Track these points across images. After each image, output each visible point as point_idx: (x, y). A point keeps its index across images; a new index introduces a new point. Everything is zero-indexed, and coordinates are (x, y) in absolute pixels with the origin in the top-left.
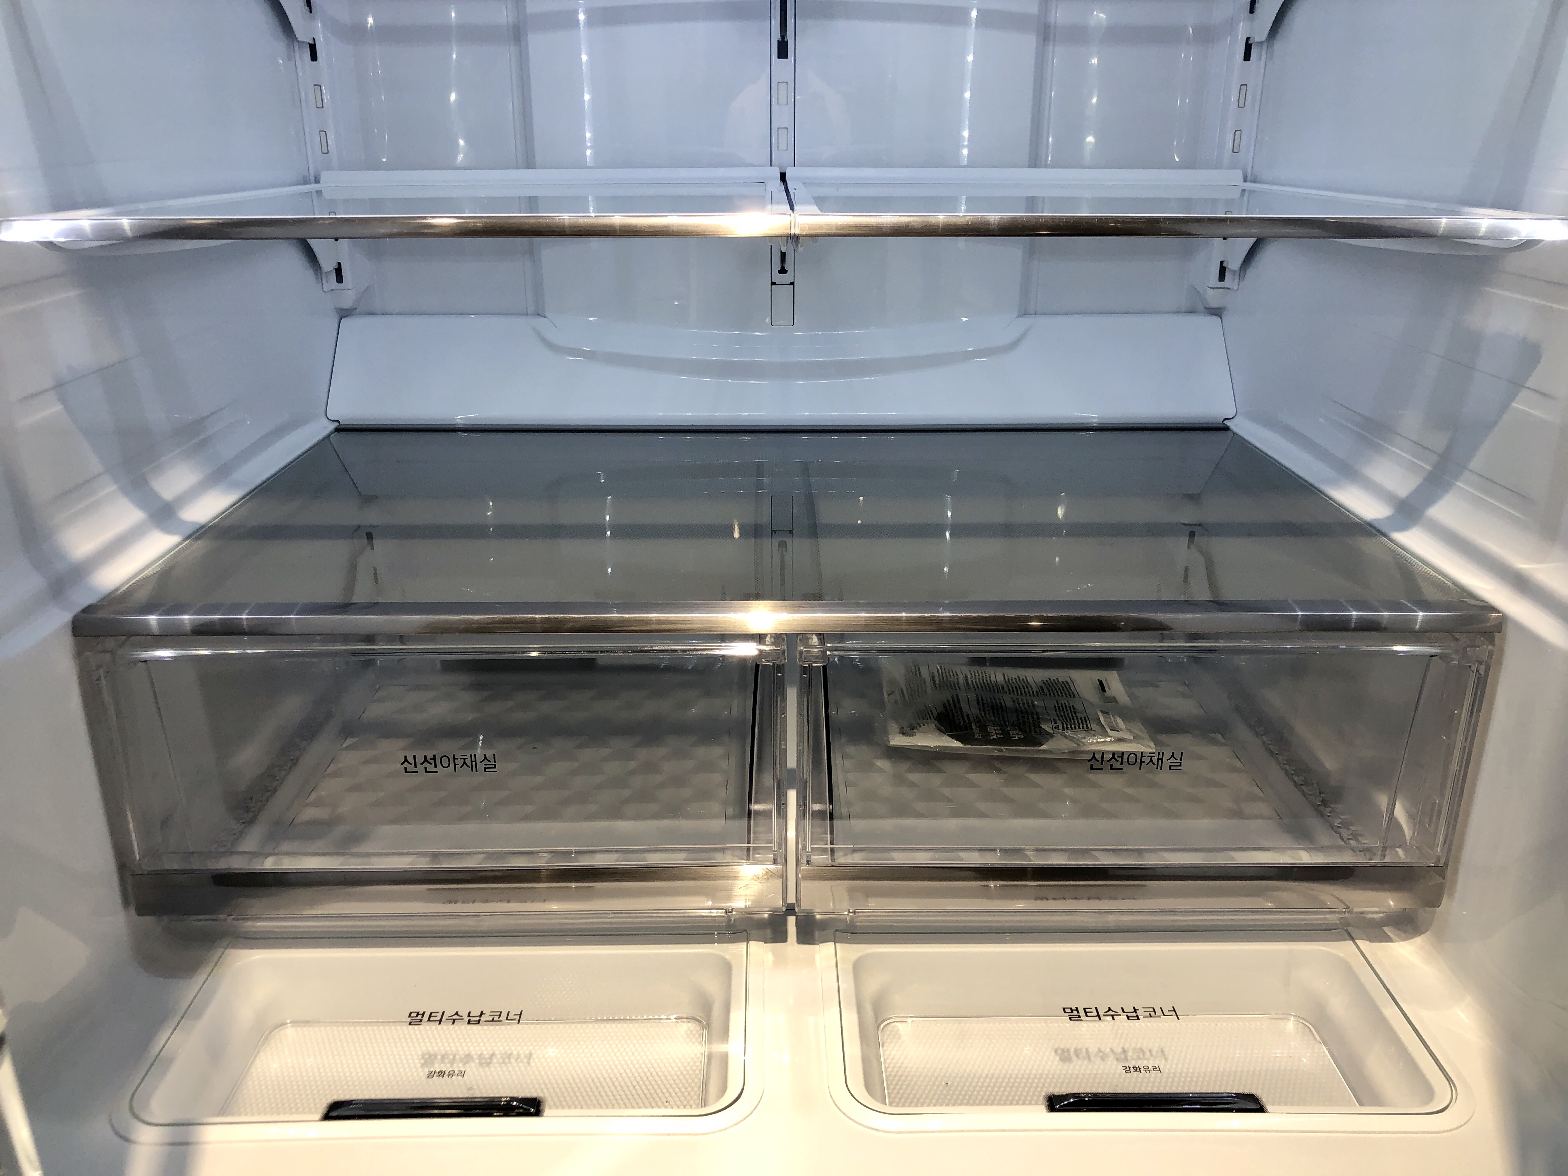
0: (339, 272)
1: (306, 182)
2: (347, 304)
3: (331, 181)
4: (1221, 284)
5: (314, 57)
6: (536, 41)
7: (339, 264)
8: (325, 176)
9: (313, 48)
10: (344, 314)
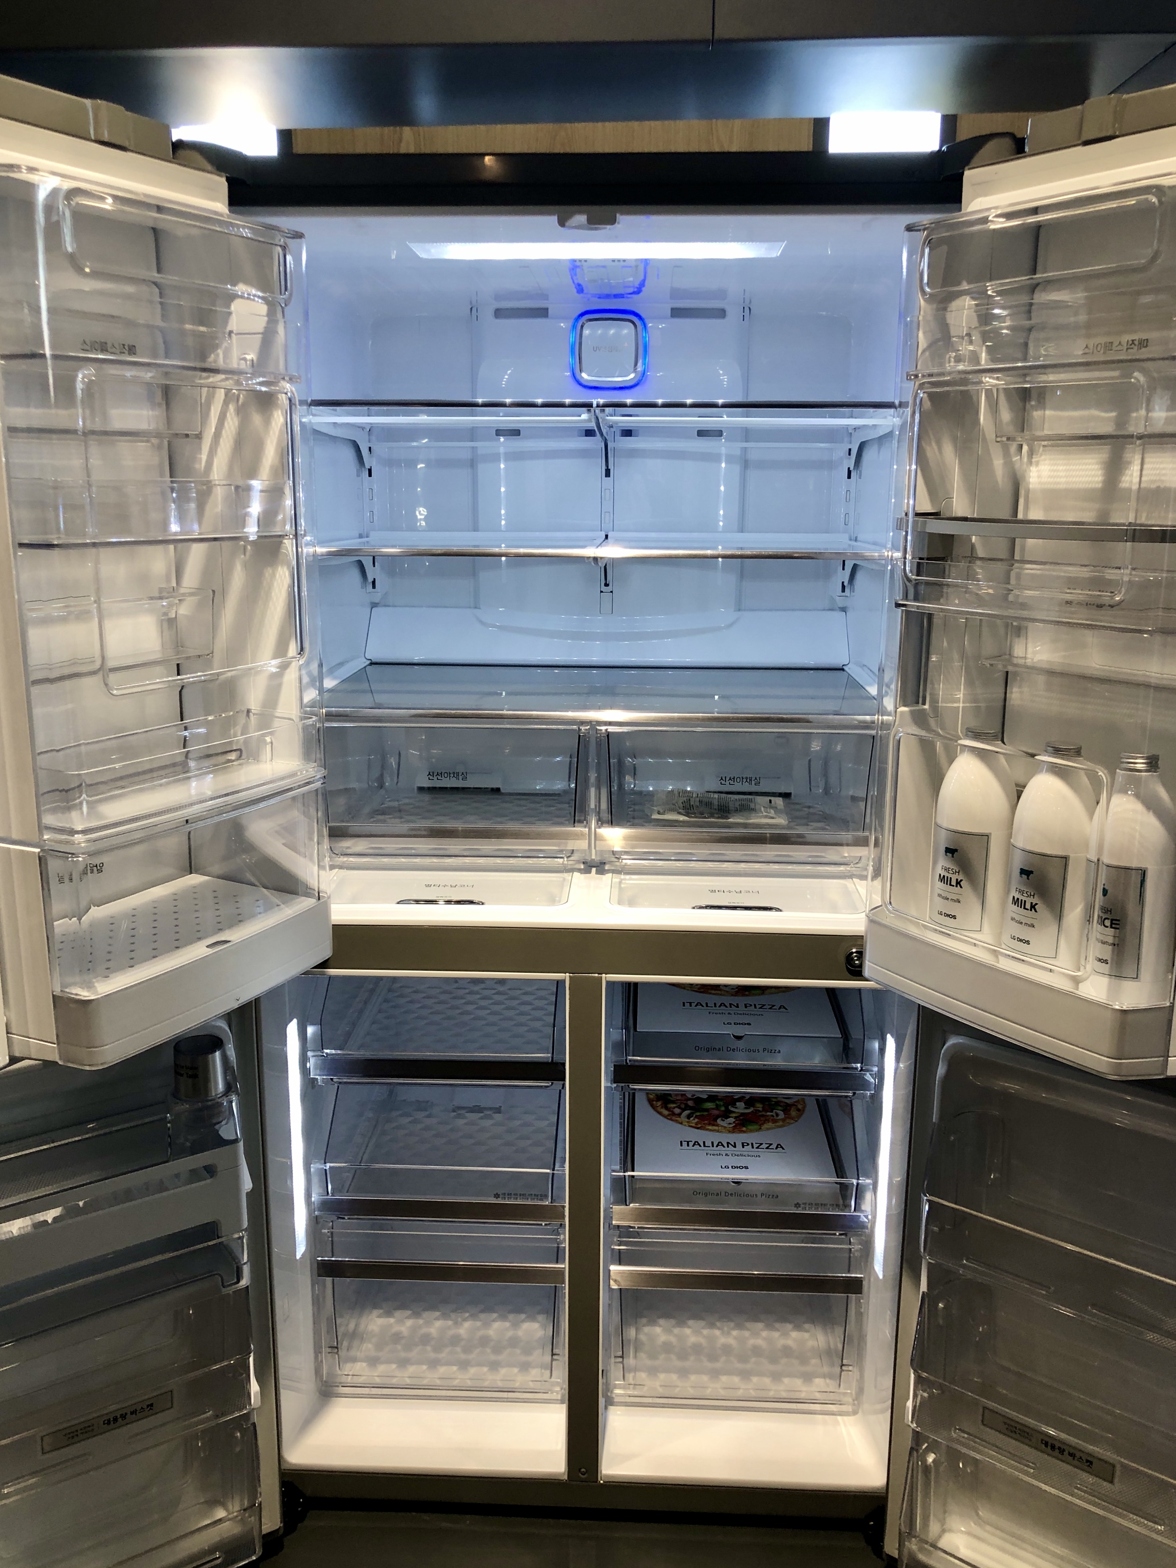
0: (374, 582)
1: (361, 536)
2: (377, 601)
3: (375, 537)
4: (843, 594)
5: (370, 475)
6: (481, 467)
7: (374, 579)
8: (372, 534)
9: (370, 471)
10: (374, 605)
